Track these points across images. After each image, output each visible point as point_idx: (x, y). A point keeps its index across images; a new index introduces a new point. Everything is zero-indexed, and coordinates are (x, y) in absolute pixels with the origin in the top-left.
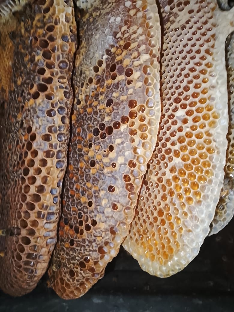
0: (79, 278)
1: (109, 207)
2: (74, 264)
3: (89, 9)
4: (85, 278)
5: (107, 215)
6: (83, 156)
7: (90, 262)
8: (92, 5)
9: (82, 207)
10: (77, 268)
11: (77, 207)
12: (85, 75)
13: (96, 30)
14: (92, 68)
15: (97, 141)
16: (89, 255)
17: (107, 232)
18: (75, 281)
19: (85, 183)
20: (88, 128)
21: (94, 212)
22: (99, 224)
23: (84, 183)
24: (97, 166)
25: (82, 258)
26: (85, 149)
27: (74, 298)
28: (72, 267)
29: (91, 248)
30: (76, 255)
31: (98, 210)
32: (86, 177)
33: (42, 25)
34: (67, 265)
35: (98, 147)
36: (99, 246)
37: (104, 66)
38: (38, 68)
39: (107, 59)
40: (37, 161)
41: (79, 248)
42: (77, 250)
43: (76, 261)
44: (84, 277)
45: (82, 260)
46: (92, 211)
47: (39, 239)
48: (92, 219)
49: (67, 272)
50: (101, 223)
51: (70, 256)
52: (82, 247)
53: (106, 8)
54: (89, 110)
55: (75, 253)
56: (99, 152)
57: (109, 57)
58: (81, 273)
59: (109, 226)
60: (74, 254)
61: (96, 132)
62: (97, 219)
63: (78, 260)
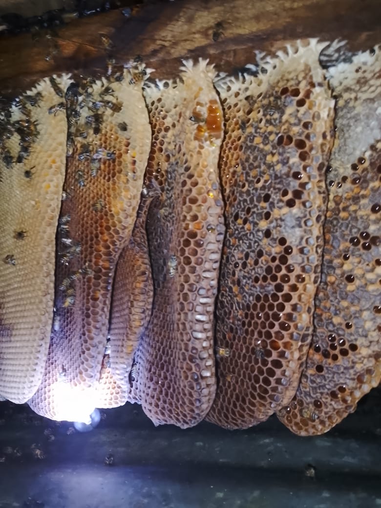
0: (328, 410)
1: (375, 330)
2: (322, 393)
3: (336, 87)
4: (336, 411)
5: (371, 339)
6: (334, 268)
7: (346, 393)
8: (341, 84)
9: (335, 328)
10: (327, 398)
11: (327, 328)
12: (336, 173)
13: (356, 121)
14: (349, 166)
15: (357, 253)
16: (345, 383)
17: (370, 359)
18: (323, 414)
19: (339, 302)
20: (343, 236)
21: (354, 335)
22: (360, 350)
23: (337, 301)
24: (357, 282)
25: (335, 387)
26: (337, 262)
27: (315, 434)
28: (319, 397)
29: (347, 376)
30: (326, 383)
31: (360, 333)
32: (340, 294)
33: (296, 121)
34: (312, 395)
35: (357, 260)
36: (358, 374)
37: (367, 164)
38: (292, 172)
39: (371, 155)
40: (293, 276)
41: (330, 376)
42: (328, 377)
43: (326, 391)
44: (334, 409)
45: (335, 389)
46: (351, 334)
47: (291, 362)
48: (350, 343)
49: (311, 403)
50: (363, 348)
51: (317, 384)
52: (334, 375)
53: (365, 91)
54: (343, 214)
55: (325, 380)
56: (360, 265)
57: (375, 154)
58: (331, 405)
59: (374, 352)
60: (323, 381)
61: (354, 242)
62: (358, 343)
63: (329, 389)
